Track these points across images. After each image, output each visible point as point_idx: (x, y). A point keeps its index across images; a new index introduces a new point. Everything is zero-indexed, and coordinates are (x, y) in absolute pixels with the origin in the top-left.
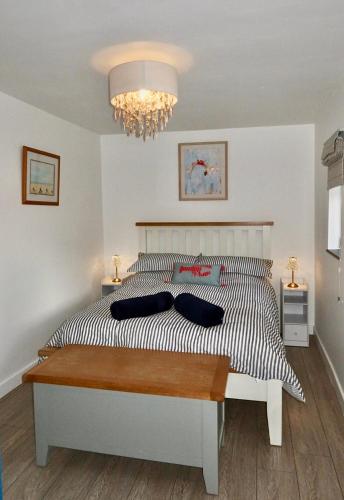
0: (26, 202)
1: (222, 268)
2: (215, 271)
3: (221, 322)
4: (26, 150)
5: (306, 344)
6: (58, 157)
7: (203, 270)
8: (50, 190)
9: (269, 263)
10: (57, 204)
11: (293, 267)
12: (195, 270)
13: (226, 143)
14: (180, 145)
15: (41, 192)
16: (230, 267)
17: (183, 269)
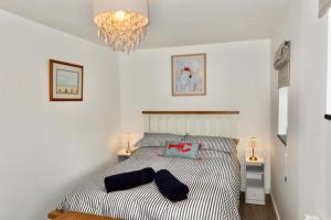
0: (52, 99)
1: (200, 146)
2: (194, 148)
3: (186, 198)
4: (52, 62)
5: (263, 203)
6: (82, 67)
7: (186, 147)
8: (75, 90)
9: (236, 141)
10: (81, 100)
11: (253, 145)
12: (180, 147)
13: (205, 55)
14: (172, 57)
15: (66, 92)
16: (206, 145)
17: (171, 146)
